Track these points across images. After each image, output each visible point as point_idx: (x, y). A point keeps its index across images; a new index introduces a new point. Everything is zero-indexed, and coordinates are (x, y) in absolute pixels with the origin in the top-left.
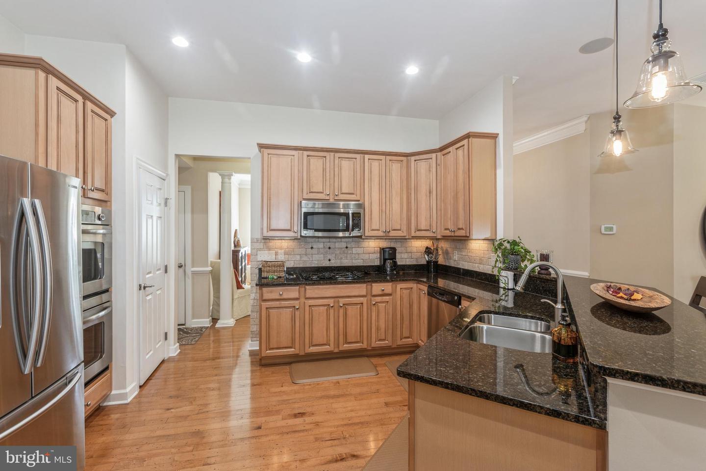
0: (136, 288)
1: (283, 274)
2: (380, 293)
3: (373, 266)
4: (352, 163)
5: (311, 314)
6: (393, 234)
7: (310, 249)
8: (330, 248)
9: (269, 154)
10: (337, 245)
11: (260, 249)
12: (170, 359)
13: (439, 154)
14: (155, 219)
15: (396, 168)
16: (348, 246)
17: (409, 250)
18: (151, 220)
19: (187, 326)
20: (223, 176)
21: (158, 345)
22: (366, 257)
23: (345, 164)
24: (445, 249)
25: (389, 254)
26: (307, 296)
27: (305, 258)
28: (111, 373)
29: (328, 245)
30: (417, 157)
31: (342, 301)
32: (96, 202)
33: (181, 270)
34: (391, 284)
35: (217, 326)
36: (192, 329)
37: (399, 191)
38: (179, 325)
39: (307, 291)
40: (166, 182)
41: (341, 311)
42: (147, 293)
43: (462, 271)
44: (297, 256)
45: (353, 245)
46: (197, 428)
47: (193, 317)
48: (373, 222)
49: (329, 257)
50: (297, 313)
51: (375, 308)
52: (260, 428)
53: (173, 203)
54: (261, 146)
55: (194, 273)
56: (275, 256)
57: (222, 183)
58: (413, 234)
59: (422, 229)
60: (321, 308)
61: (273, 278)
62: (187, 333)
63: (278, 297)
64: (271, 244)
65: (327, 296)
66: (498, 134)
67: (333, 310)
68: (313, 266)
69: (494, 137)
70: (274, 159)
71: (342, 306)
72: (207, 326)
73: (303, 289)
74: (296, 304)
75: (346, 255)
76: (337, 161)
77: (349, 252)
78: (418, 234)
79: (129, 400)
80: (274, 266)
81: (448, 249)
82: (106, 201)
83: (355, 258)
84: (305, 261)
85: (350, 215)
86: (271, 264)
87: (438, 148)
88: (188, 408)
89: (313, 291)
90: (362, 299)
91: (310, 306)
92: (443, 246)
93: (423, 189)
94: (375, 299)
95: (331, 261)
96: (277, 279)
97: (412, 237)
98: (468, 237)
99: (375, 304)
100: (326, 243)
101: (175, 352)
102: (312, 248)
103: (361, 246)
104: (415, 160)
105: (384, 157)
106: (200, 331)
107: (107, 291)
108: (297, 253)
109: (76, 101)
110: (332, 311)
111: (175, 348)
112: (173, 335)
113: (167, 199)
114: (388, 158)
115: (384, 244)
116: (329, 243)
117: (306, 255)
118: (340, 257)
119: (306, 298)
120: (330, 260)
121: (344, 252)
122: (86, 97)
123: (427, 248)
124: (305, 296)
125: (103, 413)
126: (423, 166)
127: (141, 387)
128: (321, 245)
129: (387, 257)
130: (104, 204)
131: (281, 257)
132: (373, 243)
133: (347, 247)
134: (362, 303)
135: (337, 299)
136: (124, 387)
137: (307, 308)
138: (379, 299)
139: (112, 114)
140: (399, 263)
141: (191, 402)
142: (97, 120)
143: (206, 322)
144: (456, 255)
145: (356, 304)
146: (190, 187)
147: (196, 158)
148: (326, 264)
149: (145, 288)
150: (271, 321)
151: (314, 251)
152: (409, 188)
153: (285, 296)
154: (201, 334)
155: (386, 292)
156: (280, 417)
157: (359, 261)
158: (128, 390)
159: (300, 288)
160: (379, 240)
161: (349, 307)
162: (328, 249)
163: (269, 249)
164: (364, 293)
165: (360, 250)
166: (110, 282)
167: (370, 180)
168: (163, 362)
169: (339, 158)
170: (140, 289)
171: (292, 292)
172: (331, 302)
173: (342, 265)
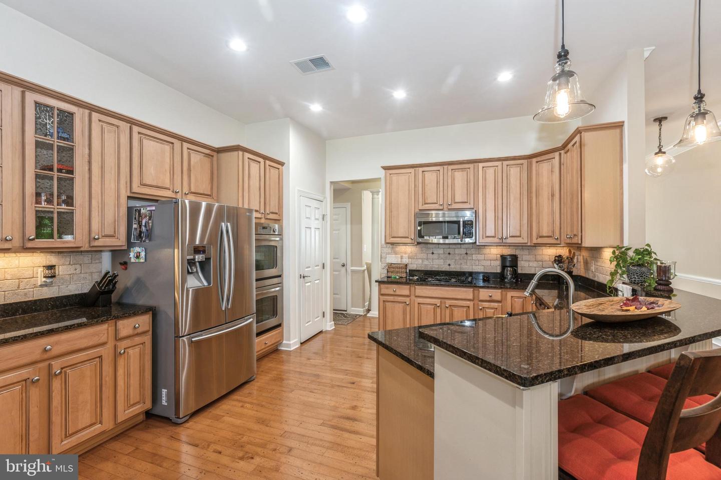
0: (297, 276)
1: (404, 275)
2: (488, 299)
3: (494, 273)
4: (465, 173)
5: (419, 309)
6: (510, 240)
7: (431, 255)
8: (449, 254)
9: (390, 174)
10: (457, 251)
11: (389, 253)
12: (326, 332)
13: (562, 152)
14: (313, 230)
15: (514, 172)
16: (468, 252)
17: (539, 258)
18: (309, 231)
19: (348, 312)
20: (373, 193)
21: (317, 319)
22: (488, 263)
23: (458, 175)
24: (585, 257)
25: (510, 262)
26: (416, 295)
27: (426, 262)
28: (283, 328)
29: (448, 251)
30: (539, 159)
31: (448, 303)
32: (273, 221)
33: (344, 268)
34: (500, 291)
35: (368, 315)
36: (350, 315)
37: (518, 196)
38: (334, 310)
39: (416, 290)
40: (323, 203)
41: (448, 311)
42: (306, 281)
43: (596, 283)
44: (419, 260)
45: (473, 251)
46: (318, 373)
47: (352, 307)
48: (486, 229)
49: (449, 262)
50: (408, 308)
51: (482, 313)
52: (353, 383)
53: (328, 218)
54: (386, 168)
55: (353, 271)
56: (400, 259)
57: (372, 198)
58: (535, 241)
59: (545, 235)
60: (429, 306)
61: (395, 278)
62: (345, 317)
63: (392, 293)
64: (397, 249)
65: (434, 296)
66: (623, 122)
67: (440, 310)
68: (434, 269)
69: (619, 126)
70: (394, 178)
71: (447, 307)
72: (361, 314)
73: (413, 288)
74: (407, 300)
75: (465, 261)
76: (450, 173)
77: (469, 258)
78: (540, 241)
79: (292, 349)
80: (397, 268)
81: (588, 258)
82: (279, 220)
83: (475, 264)
84: (426, 265)
85: (461, 223)
86: (394, 266)
87: (560, 146)
88: (321, 361)
89: (421, 290)
90: (468, 303)
91: (419, 303)
92: (584, 254)
93: (545, 194)
94: (482, 304)
95: (451, 266)
96: (399, 279)
97: (535, 244)
98: (581, 244)
99: (481, 309)
100: (445, 250)
101: (331, 328)
102: (433, 253)
103: (482, 253)
104: (537, 162)
105: (501, 162)
106: (355, 317)
107: (280, 276)
108: (419, 257)
109: (259, 162)
110: (438, 310)
111: (331, 325)
112: (329, 315)
113: (324, 215)
114: (505, 163)
115: (507, 251)
116: (448, 250)
117: (427, 259)
118: (459, 263)
119: (416, 296)
120: (449, 265)
121: (463, 258)
122: (266, 158)
123: (560, 256)
124: (415, 294)
125: (278, 352)
126: (545, 167)
127: (301, 343)
128: (441, 251)
129: (508, 264)
130: (278, 222)
131: (406, 261)
132: (495, 249)
133: (466, 253)
134: (469, 307)
135: (443, 300)
136: (289, 340)
137: (416, 305)
138: (486, 304)
139: (282, 164)
140: (520, 271)
141: (323, 359)
142: (272, 170)
143: (360, 311)
144: (592, 266)
145: (463, 307)
146: (350, 204)
147: (353, 182)
148: (445, 268)
149: (304, 277)
150: (387, 313)
151: (435, 256)
152: (530, 191)
153: (398, 293)
154: (354, 319)
155: (494, 298)
156: (371, 381)
157: (479, 267)
158: (291, 342)
159: (410, 287)
160: (502, 247)
161: (455, 309)
162: (447, 255)
163: (396, 253)
164: (471, 297)
165: (481, 257)
166: (282, 270)
167: (485, 187)
168: (321, 332)
169: (452, 170)
170: (301, 278)
171: (404, 290)
172: (438, 302)
173: (462, 270)
